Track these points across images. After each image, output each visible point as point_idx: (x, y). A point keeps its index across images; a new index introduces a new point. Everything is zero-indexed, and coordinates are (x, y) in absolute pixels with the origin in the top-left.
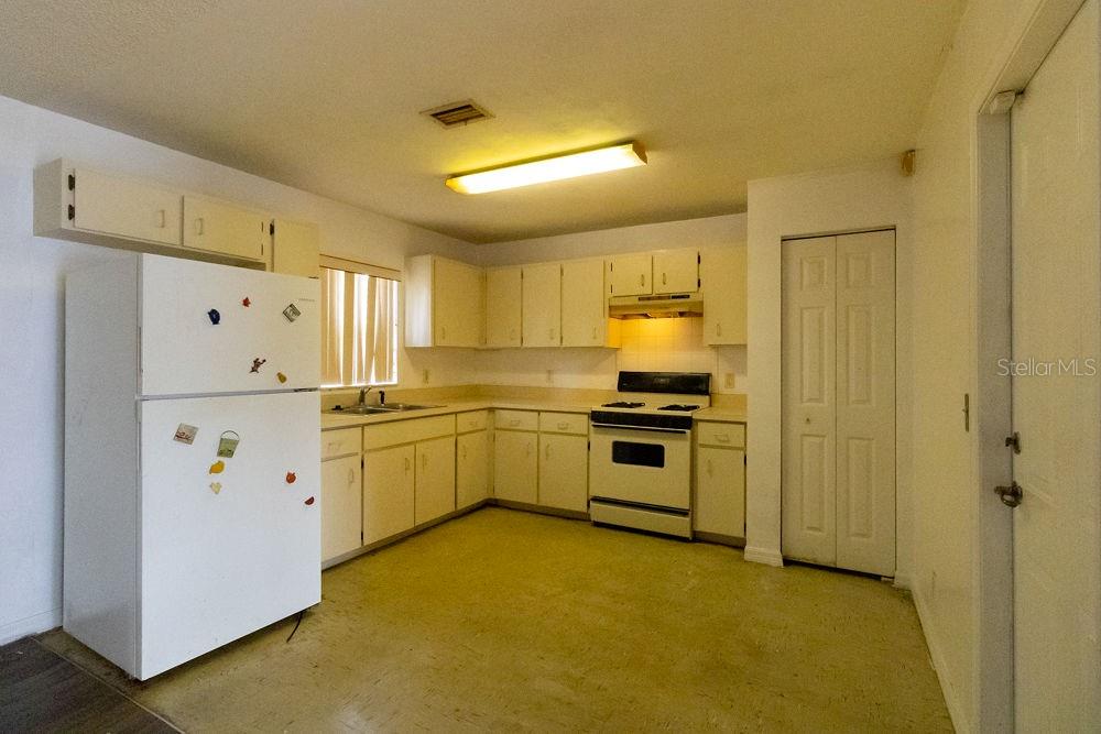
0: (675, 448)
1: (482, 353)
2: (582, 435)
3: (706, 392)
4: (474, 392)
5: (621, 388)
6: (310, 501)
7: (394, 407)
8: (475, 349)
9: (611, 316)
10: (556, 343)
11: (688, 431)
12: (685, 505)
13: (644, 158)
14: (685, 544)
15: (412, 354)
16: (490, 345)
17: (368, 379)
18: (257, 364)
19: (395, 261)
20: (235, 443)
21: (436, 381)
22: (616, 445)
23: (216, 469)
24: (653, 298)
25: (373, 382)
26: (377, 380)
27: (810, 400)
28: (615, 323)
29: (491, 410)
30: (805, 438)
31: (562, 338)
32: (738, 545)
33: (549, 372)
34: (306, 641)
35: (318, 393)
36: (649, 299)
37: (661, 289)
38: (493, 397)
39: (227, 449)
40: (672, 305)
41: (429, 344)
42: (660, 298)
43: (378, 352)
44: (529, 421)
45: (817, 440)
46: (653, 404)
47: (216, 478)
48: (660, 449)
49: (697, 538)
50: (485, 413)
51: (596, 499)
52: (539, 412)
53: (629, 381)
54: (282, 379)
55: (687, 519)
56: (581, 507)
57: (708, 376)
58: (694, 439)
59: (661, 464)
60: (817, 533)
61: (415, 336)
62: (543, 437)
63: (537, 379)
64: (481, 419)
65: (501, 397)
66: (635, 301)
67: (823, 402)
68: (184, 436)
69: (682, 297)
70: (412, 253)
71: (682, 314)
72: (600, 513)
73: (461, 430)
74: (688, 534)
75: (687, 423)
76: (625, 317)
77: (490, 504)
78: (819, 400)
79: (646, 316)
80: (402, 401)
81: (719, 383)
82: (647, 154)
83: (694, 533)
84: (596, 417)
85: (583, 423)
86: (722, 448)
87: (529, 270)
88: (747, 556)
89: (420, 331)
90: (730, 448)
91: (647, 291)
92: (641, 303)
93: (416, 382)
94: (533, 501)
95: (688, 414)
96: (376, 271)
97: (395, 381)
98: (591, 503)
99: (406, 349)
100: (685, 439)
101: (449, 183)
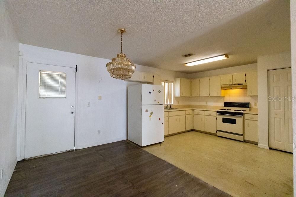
0: (239, 120)
1: (190, 98)
2: (215, 116)
3: (248, 107)
4: (189, 106)
5: (225, 106)
6: (162, 123)
7: (173, 109)
8: (189, 97)
9: (222, 89)
10: (208, 95)
11: (242, 116)
12: (242, 133)
13: (228, 57)
14: (242, 142)
15: (176, 98)
16: (192, 96)
17: (168, 103)
18: (155, 100)
19: (173, 79)
20: (153, 113)
21: (181, 104)
22: (223, 119)
23: (150, 116)
24: (233, 85)
25: (169, 104)
26: (170, 103)
27: (276, 109)
28: (223, 91)
29: (193, 110)
30: (275, 119)
31: (209, 94)
32: (256, 144)
33: (207, 102)
34: (162, 146)
35: (163, 105)
36: (232, 85)
37: (235, 83)
38: (193, 107)
39: (152, 113)
40: (238, 86)
41: (180, 96)
42: (235, 85)
43: (169, 98)
44: (202, 112)
45: (279, 119)
46: (233, 110)
47: (150, 118)
48: (235, 120)
49: (245, 141)
50: (192, 111)
51: (218, 131)
52: (204, 111)
53: (227, 104)
54: (158, 103)
55: (242, 137)
56: (215, 132)
57: (249, 103)
58: (244, 118)
59: (235, 123)
60: (279, 142)
61: (176, 95)
62: (205, 116)
63: (203, 104)
64: (191, 112)
65: (195, 108)
66: (228, 86)
67: (281, 109)
68: (147, 111)
69: (241, 84)
70: (176, 77)
71: (241, 88)
72: (219, 134)
73: (187, 114)
74: (242, 140)
75: (242, 114)
76: (226, 89)
77: (193, 130)
78: (280, 109)
79: (232, 89)
80: (174, 108)
81: (252, 105)
82: (229, 56)
83: (245, 140)
84: (218, 112)
85: (215, 113)
86: (252, 120)
87: (202, 79)
88: (258, 146)
89: (178, 93)
90: (253, 120)
91: (231, 83)
92: (230, 86)
93: (176, 104)
94: (203, 130)
95: (242, 112)
96: (169, 82)
97: (172, 103)
98: (217, 131)
99: (175, 97)
100: (242, 118)
101: (185, 65)
